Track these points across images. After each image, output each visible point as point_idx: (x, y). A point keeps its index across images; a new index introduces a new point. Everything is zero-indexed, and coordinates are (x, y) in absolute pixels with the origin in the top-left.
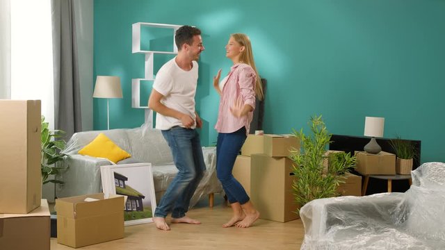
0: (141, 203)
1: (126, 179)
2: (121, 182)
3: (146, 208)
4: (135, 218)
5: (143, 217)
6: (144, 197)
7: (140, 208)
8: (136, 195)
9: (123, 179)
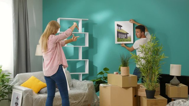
0: (127, 36)
1: (122, 27)
2: (119, 28)
3: (129, 38)
4: (124, 41)
5: (127, 41)
6: (128, 34)
7: (126, 38)
8: (125, 33)
9: (121, 26)
